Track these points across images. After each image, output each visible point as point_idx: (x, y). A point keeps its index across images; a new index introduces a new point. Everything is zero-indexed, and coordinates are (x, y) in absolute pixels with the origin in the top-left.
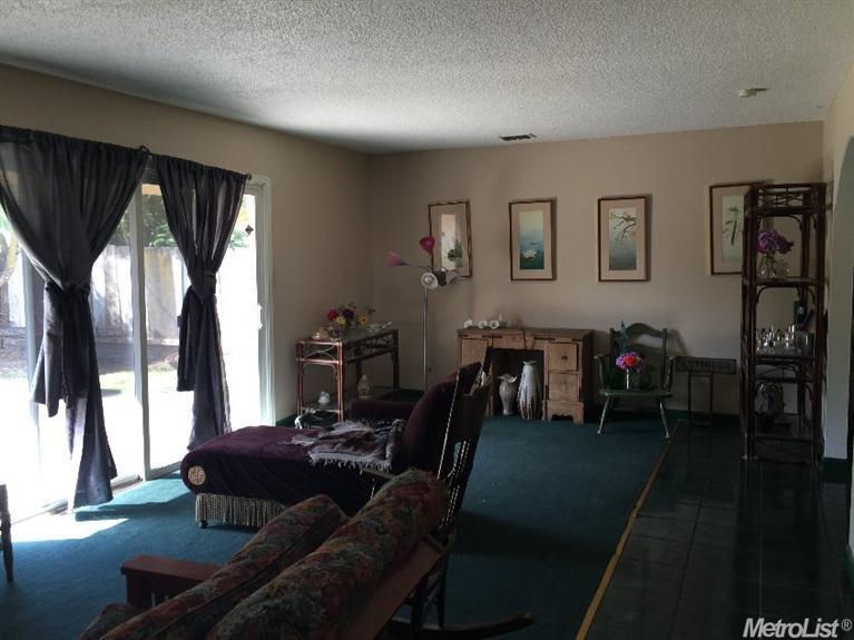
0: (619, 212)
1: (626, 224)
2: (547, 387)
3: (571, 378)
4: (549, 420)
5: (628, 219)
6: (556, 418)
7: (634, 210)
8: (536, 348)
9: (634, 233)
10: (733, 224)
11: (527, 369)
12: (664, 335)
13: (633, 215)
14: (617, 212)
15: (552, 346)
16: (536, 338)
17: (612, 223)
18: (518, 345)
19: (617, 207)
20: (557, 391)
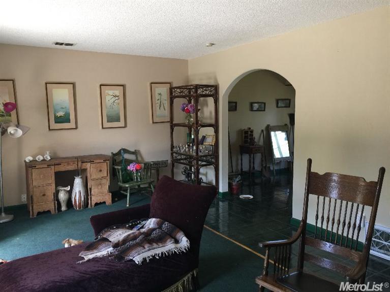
0: (111, 92)
1: (114, 99)
2: (91, 189)
3: (104, 181)
4: (93, 207)
5: (115, 96)
6: (96, 204)
7: (118, 92)
8: (83, 168)
9: (118, 104)
10: (160, 100)
11: (78, 181)
12: (135, 153)
13: (118, 94)
14: (109, 93)
15: (93, 165)
16: (82, 162)
17: (108, 98)
18: (71, 167)
19: (110, 90)
20: (96, 190)
